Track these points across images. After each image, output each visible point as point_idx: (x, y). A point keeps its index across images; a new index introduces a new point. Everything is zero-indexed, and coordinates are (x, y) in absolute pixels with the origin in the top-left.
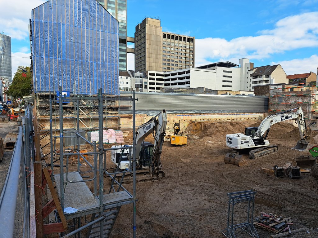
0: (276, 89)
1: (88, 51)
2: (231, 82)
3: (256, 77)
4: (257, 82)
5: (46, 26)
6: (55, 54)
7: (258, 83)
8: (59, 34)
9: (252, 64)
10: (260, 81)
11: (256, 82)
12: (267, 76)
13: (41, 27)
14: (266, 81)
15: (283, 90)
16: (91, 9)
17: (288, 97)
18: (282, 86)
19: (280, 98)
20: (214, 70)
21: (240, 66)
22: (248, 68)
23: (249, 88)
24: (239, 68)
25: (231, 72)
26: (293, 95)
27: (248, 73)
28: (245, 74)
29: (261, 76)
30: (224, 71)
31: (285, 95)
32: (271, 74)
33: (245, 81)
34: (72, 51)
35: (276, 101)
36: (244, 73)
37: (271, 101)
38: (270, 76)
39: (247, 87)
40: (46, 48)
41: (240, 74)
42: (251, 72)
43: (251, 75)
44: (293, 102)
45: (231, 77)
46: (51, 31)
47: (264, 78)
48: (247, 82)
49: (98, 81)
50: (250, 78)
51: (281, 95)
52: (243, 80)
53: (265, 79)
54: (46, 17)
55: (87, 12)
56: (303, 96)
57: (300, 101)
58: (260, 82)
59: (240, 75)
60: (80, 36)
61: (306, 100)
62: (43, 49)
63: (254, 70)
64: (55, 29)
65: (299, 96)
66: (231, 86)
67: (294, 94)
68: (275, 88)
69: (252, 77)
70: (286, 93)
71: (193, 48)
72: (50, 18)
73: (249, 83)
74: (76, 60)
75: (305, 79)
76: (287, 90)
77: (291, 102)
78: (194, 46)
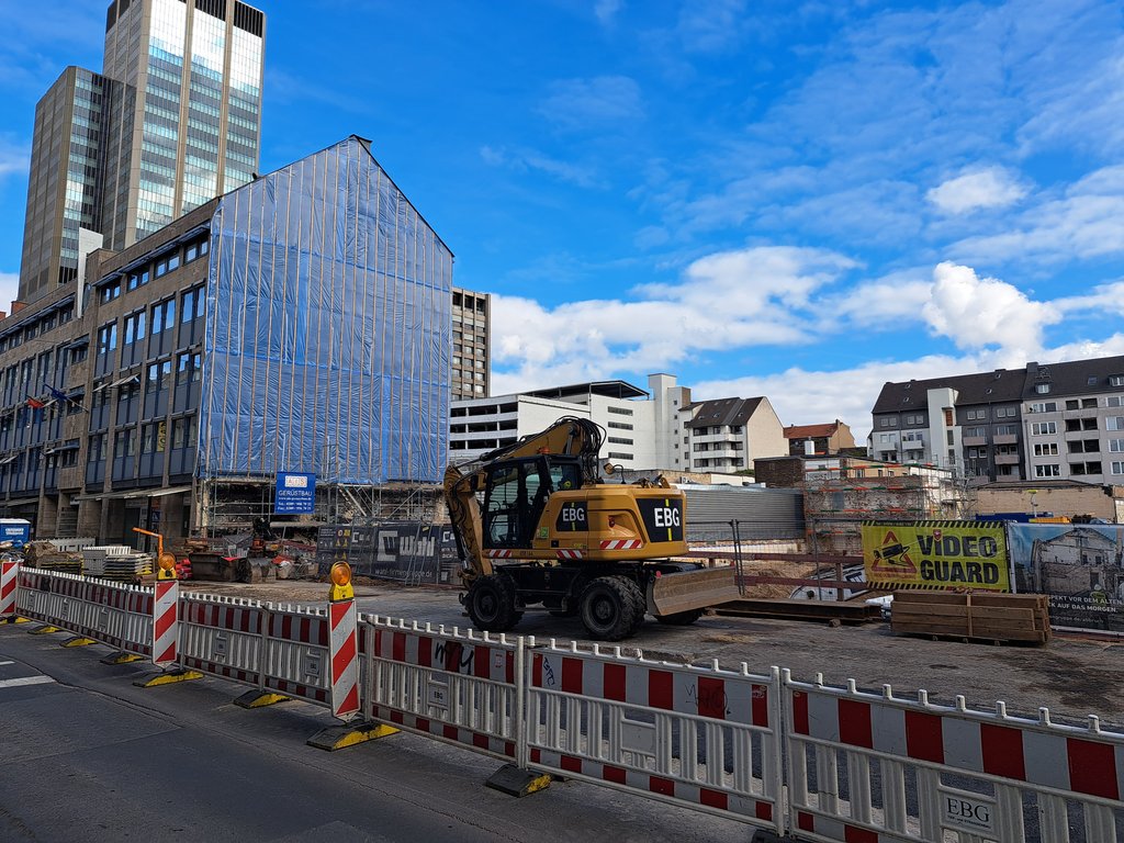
0: (825, 469)
1: (369, 340)
2: (630, 442)
3: (703, 431)
4: (706, 444)
5: (254, 252)
6: (275, 344)
7: (711, 447)
8: (290, 281)
9: (686, 392)
10: (715, 443)
11: (704, 446)
12: (736, 429)
13: (240, 256)
14: (734, 445)
15: (844, 473)
16: (382, 213)
17: (861, 494)
18: (838, 462)
19: (837, 495)
20: (585, 403)
21: (652, 396)
22: (676, 403)
23: (684, 463)
24: (651, 402)
25: (628, 412)
26: (874, 489)
27: (676, 417)
28: (668, 422)
29: (717, 428)
30: (611, 410)
31: (849, 487)
32: (745, 423)
33: (669, 442)
34: (326, 337)
35: (827, 504)
36: (664, 416)
37: (813, 505)
38: (743, 428)
39: (677, 461)
40: (249, 324)
41: (653, 419)
42: (689, 416)
43: (688, 425)
44: (875, 508)
45: (629, 427)
46: (266, 272)
47: (726, 435)
48: (677, 446)
49: (394, 437)
50: (683, 432)
51: (839, 488)
52: (664, 437)
53: (731, 438)
54: (256, 225)
55: (371, 219)
56: (902, 492)
57: (895, 504)
58: (717, 445)
59: (653, 423)
60: (348, 291)
61: (910, 502)
62: (241, 328)
63: (696, 410)
64: (279, 265)
65: (891, 491)
66: (630, 457)
67: (876, 486)
68: (822, 468)
69: (692, 431)
70: (851, 481)
71: (486, 330)
72: (268, 227)
73: (683, 448)
74: (333, 368)
75: (826, 441)
76: (852, 474)
77: (870, 508)
78: (487, 322)
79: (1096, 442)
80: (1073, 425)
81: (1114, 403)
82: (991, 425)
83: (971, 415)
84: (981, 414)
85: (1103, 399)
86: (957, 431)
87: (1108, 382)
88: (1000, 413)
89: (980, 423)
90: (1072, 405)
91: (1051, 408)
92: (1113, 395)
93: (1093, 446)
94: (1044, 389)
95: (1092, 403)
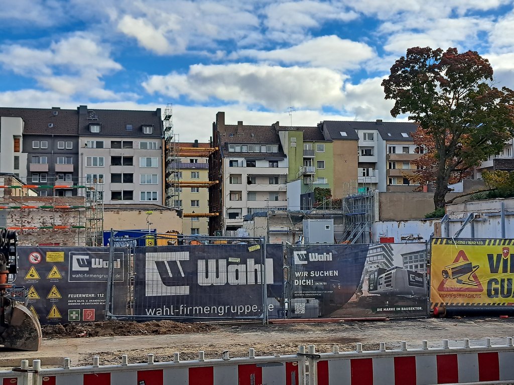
79: (131, 175)
80: (116, 161)
81: (144, 146)
82: (52, 154)
83: (35, 144)
84: (44, 144)
85: (137, 142)
86: (23, 157)
87: (141, 129)
88: (61, 145)
89: (43, 152)
90: (115, 145)
91: (100, 145)
92: (144, 141)
93: (129, 178)
94: (95, 129)
95: (129, 145)
